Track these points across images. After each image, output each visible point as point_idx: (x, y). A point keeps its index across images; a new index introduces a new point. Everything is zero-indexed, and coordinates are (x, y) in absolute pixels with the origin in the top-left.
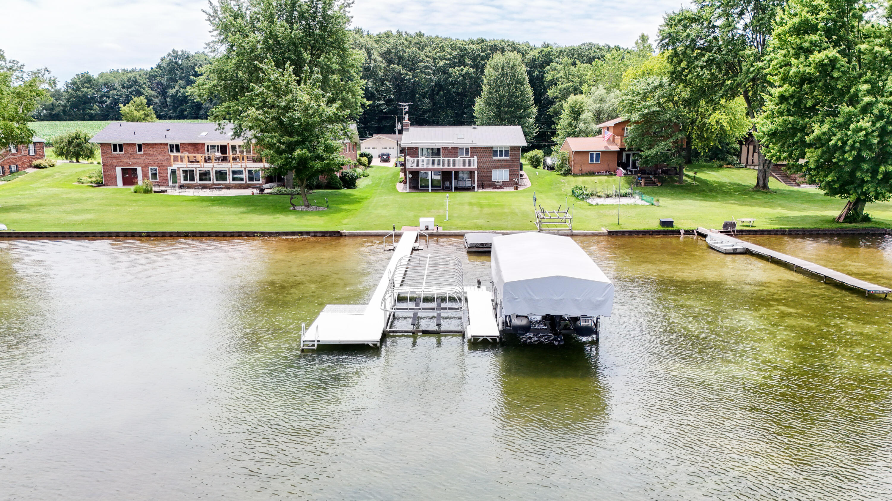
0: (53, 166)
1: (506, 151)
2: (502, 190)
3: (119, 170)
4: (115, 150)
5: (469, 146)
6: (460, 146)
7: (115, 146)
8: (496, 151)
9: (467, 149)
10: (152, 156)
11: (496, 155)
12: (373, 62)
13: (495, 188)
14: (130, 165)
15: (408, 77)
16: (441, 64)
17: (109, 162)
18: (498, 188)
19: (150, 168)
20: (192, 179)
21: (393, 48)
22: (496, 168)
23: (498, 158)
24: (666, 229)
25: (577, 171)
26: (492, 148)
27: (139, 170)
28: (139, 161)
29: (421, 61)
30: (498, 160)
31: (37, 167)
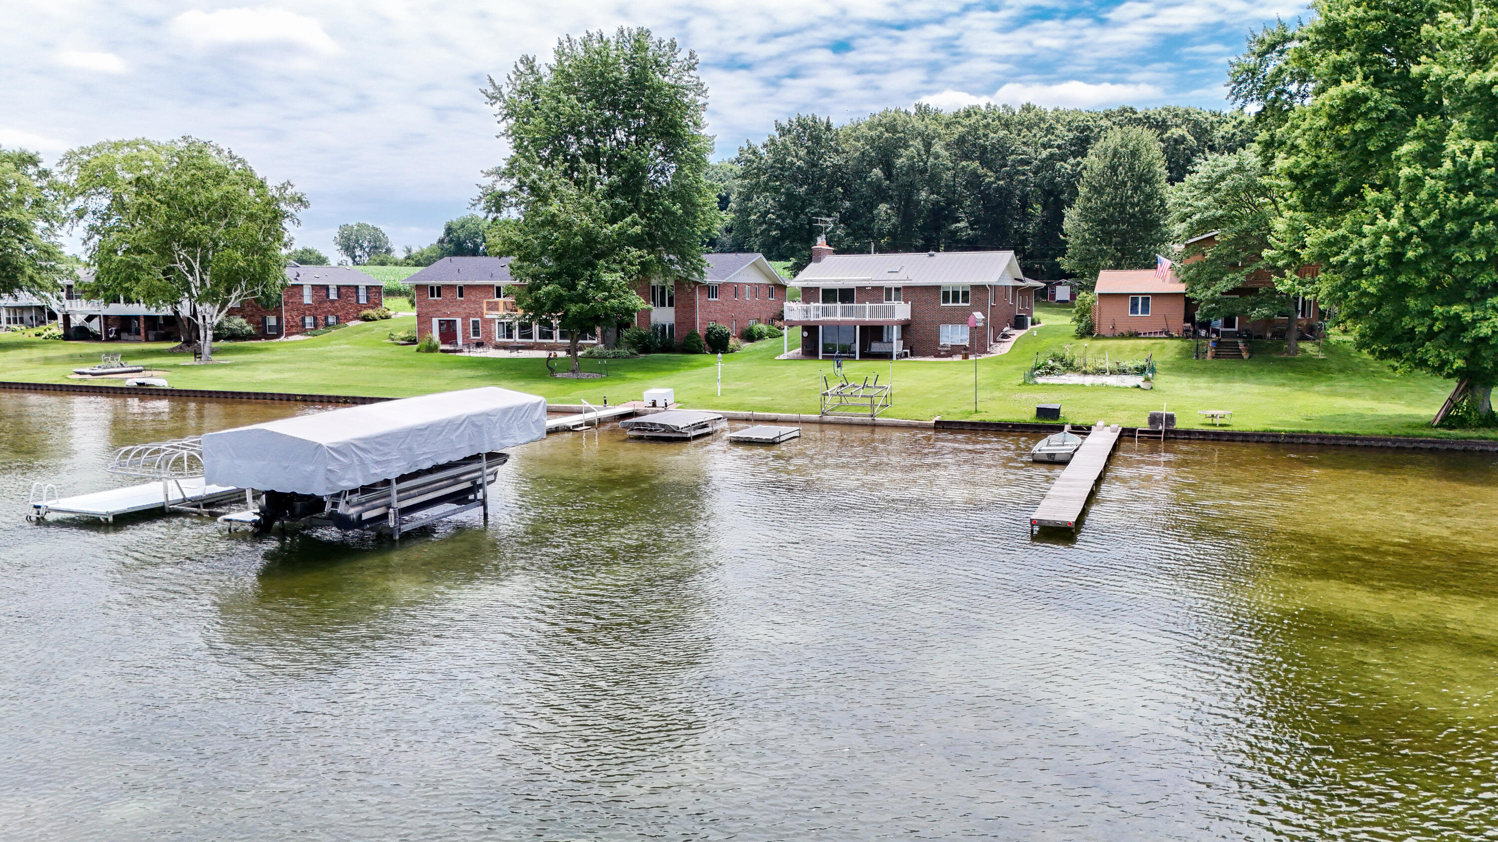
0: (387, 317)
1: (966, 294)
2: (949, 359)
3: (435, 322)
4: (432, 295)
5: (900, 284)
6: (887, 284)
7: (432, 288)
8: (946, 294)
9: (897, 290)
10: (475, 302)
11: (946, 300)
12: (931, 159)
13: (938, 355)
14: (448, 316)
15: (987, 180)
16: (1045, 154)
17: (425, 310)
18: (943, 356)
19: (471, 319)
20: (510, 336)
21: (969, 133)
22: (945, 323)
23: (951, 304)
24: (1047, 422)
25: (1106, 329)
26: (939, 287)
27: (459, 321)
28: (459, 310)
29: (1012, 153)
30: (951, 308)
31: (366, 319)
